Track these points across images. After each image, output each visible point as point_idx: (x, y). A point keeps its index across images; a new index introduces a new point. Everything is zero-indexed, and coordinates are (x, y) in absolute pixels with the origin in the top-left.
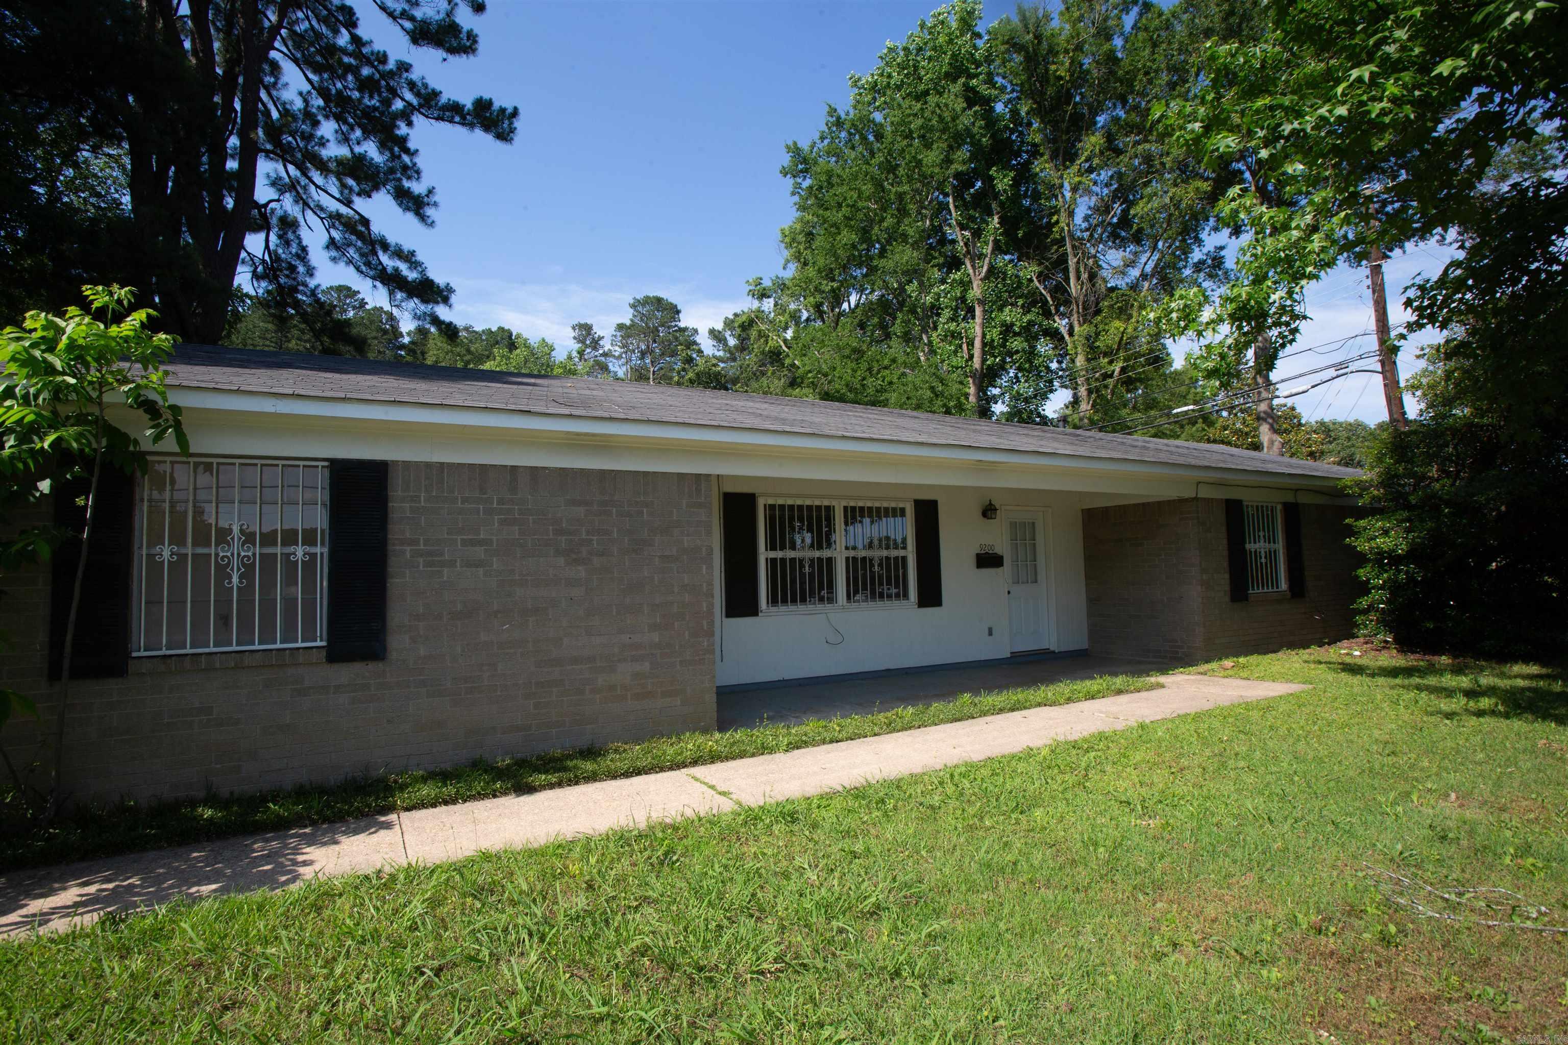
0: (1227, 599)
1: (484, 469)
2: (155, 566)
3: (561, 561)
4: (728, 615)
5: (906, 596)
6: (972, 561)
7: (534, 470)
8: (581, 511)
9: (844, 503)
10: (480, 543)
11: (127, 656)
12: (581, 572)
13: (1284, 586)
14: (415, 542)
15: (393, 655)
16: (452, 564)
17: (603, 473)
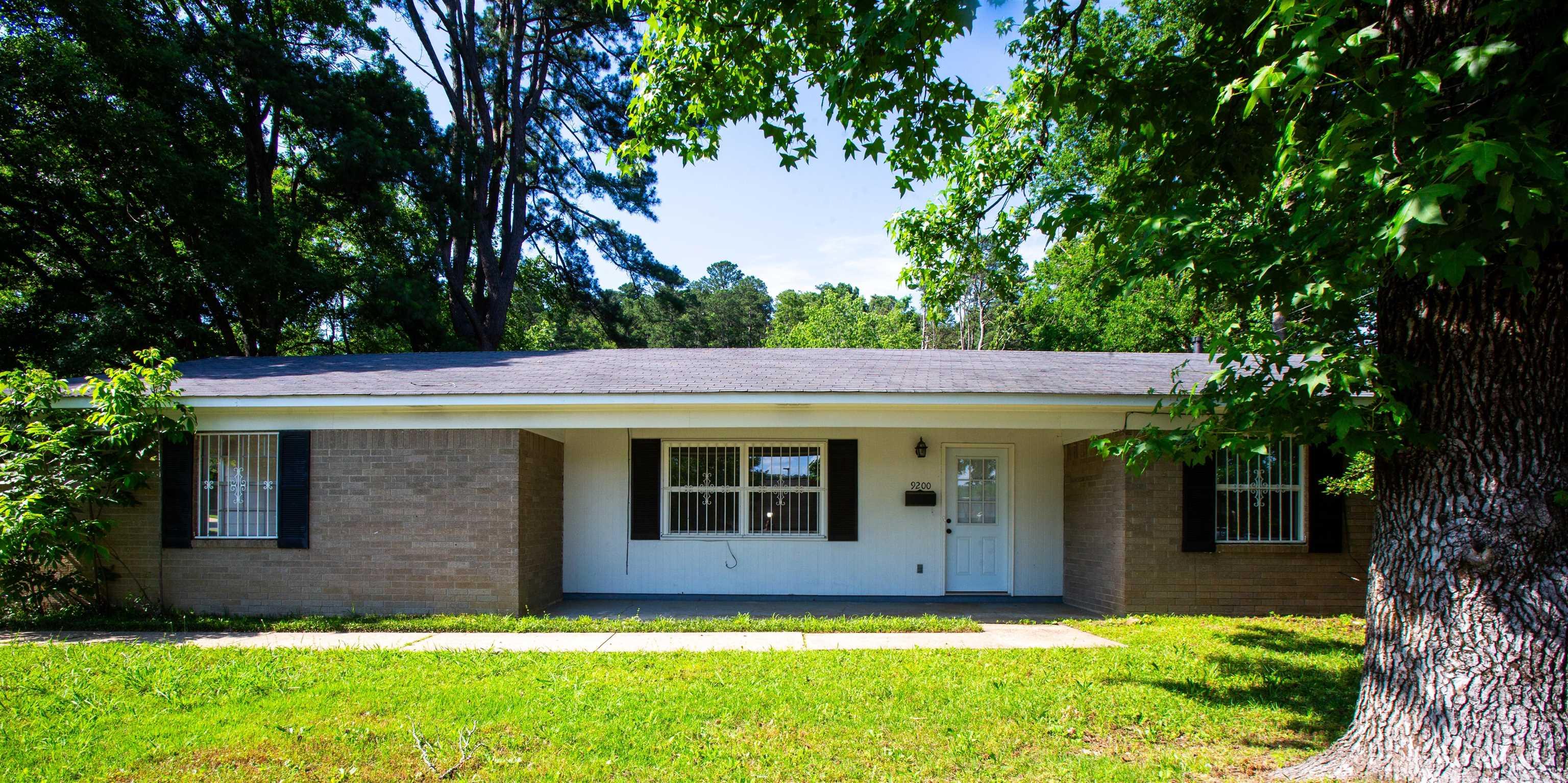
0: (1176, 547)
1: (364, 432)
2: (204, 492)
3: (410, 491)
4: (633, 538)
5: (814, 528)
6: (901, 498)
7: (394, 432)
8: (425, 457)
9: (749, 445)
10: (362, 479)
11: (192, 538)
12: (423, 498)
13: (1302, 537)
14: (325, 479)
15: (313, 546)
16: (345, 492)
17: (438, 432)
